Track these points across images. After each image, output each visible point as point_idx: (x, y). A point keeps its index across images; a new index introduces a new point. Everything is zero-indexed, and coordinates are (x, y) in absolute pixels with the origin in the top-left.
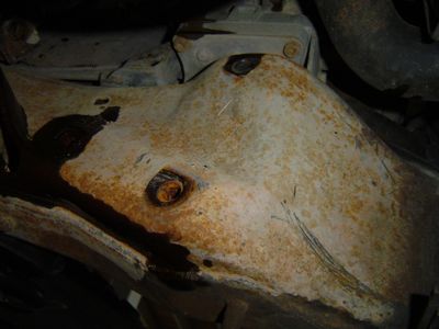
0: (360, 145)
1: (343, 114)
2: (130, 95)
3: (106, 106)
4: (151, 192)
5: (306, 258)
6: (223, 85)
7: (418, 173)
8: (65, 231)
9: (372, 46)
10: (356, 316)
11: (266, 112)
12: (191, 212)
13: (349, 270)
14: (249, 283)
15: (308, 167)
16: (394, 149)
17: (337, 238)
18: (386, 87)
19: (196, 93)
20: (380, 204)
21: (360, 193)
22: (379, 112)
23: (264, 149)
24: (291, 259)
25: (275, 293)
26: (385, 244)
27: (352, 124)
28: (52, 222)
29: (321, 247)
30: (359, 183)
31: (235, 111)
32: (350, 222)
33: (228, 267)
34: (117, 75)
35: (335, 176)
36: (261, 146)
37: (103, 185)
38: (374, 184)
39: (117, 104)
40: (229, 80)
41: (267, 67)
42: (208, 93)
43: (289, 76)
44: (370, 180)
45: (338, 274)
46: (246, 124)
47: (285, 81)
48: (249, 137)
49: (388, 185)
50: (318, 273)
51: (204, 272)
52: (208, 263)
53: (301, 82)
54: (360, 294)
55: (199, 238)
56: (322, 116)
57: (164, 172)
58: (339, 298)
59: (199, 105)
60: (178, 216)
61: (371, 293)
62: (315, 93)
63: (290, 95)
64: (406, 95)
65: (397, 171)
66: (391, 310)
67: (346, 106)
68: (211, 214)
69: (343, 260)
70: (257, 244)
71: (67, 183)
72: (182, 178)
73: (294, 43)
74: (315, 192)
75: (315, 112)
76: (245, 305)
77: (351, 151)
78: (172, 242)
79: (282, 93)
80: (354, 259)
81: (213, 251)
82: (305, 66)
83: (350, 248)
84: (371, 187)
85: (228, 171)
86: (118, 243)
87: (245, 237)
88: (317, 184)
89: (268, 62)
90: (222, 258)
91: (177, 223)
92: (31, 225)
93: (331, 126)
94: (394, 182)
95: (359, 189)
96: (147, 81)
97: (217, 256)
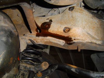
0: (92, 18)
1: (89, 14)
2: (52, 17)
3: (49, 19)
4: (64, 31)
5: (88, 36)
6: (69, 13)
7: (102, 21)
8: (49, 40)
9: (92, 2)
10: (97, 43)
11: (77, 16)
12: (71, 32)
13: (95, 37)
14: (81, 41)
15: (86, 23)
16: (98, 18)
17: (92, 33)
18: (95, 8)
19: (65, 15)
20: (97, 27)
21: (94, 26)
22: (92, 11)
23: (78, 22)
24: (86, 37)
25: (85, 42)
26: (99, 33)
27: (91, 15)
28: (47, 39)
29: (90, 34)
30: (94, 24)
31: (72, 17)
32: (93, 30)
33: (78, 39)
34: (49, 14)
35: (90, 24)
36: (78, 21)
37: (56, 31)
38: (96, 24)
39: (51, 19)
40: (70, 12)
41: (76, 9)
42: (67, 14)
43: (79, 9)
44: (95, 23)
45: (93, 38)
46: (75, 18)
47: (79, 10)
48: (76, 20)
49: (98, 24)
50: (90, 38)
51: (74, 41)
52: (75, 39)
53: (81, 10)
54: (97, 40)
55: (73, 36)
56: (86, 15)
57: (65, 28)
58: (94, 41)
59: (66, 17)
60: (70, 33)
61: (99, 40)
62: (84, 11)
63: (80, 12)
64: (98, 9)
65: (99, 21)
66: (102, 42)
67: (89, 12)
68: (74, 32)
69: (93, 36)
70: (81, 35)
71: (50, 32)
72: (68, 28)
73: (78, 3)
74: (87, 27)
75: (85, 14)
76: (81, 45)
77: (91, 19)
78: (69, 37)
79: (79, 12)
80: (95, 35)
81: (75, 37)
82: (81, 7)
83: (94, 34)
84: (95, 24)
85: (74, 26)
86: (59, 40)
87: (79, 35)
88: (87, 25)
89: (76, 8)
90: (77, 38)
91: (70, 34)
92: (43, 41)
93: (87, 16)
94: (99, 23)
95: (93, 25)
96: (54, 14)
97: (76, 38)
